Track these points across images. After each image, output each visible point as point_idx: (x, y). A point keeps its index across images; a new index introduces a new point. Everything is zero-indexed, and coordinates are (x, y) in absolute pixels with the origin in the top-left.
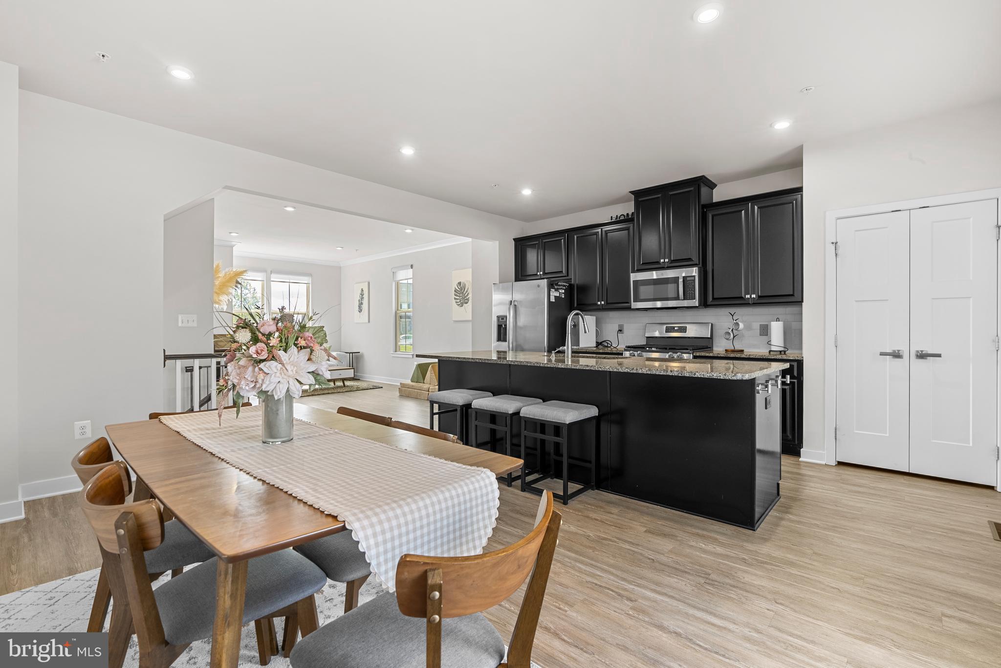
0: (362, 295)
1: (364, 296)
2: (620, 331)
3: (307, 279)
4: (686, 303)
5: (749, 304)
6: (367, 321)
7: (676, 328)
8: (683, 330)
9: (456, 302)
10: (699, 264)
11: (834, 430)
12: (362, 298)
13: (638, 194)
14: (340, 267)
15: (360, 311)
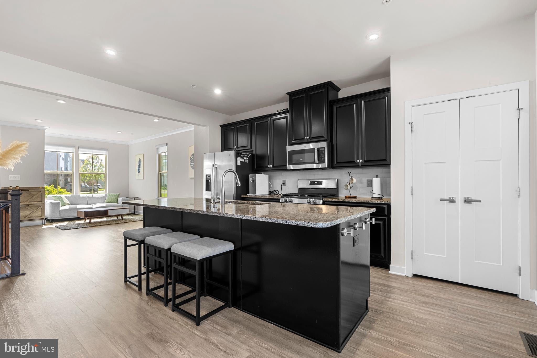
0: (140, 162)
1: (141, 163)
2: (284, 184)
3: (104, 152)
4: (320, 166)
5: (359, 166)
6: (142, 178)
7: (316, 182)
8: (320, 183)
9: (191, 166)
10: (328, 140)
11: (411, 253)
12: (140, 164)
13: (292, 95)
14: (128, 145)
15: (139, 172)
